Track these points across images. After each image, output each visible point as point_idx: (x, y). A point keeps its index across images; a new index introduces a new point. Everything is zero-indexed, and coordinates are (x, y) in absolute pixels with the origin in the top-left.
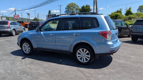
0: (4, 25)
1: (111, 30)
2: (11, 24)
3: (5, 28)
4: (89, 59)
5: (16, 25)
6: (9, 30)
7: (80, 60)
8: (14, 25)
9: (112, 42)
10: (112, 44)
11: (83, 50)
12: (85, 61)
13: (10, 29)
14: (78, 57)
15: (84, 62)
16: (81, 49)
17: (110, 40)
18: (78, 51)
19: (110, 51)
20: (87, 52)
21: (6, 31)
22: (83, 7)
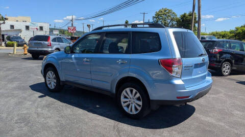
0: (42, 42)
1: (182, 57)
2: (54, 40)
3: (43, 46)
4: (139, 109)
5: (62, 42)
6: (50, 49)
7: (125, 109)
8: (58, 42)
9: (183, 80)
10: (183, 83)
11: (131, 91)
12: (134, 112)
13: (52, 48)
14: (122, 103)
15: (131, 113)
16: (128, 90)
17: (179, 77)
18: (124, 92)
19: (178, 98)
20: (138, 95)
21: (45, 51)
22: (184, 16)
